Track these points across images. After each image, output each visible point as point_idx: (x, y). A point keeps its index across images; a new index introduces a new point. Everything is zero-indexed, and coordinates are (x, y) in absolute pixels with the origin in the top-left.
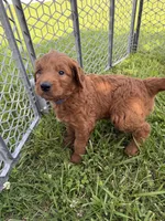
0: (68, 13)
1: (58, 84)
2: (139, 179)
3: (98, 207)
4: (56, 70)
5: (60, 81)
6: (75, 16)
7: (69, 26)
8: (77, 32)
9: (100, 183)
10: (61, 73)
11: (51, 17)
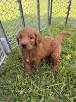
0: (18, 8)
1: (30, 44)
2: (49, 80)
3: (32, 93)
4: (29, 36)
5: (31, 42)
6: (21, 9)
7: (19, 14)
8: (22, 16)
9: (32, 82)
10: (31, 38)
11: (9, 10)
